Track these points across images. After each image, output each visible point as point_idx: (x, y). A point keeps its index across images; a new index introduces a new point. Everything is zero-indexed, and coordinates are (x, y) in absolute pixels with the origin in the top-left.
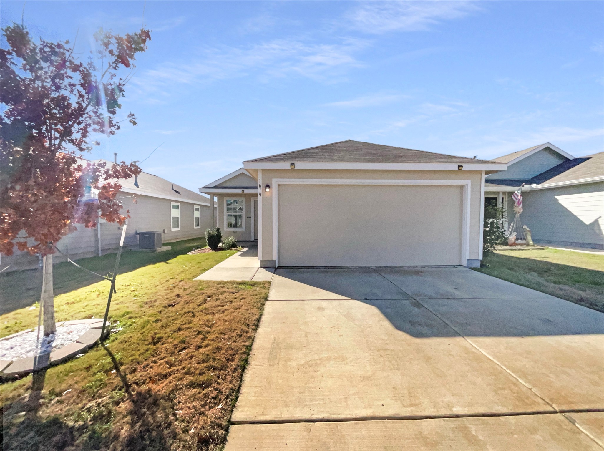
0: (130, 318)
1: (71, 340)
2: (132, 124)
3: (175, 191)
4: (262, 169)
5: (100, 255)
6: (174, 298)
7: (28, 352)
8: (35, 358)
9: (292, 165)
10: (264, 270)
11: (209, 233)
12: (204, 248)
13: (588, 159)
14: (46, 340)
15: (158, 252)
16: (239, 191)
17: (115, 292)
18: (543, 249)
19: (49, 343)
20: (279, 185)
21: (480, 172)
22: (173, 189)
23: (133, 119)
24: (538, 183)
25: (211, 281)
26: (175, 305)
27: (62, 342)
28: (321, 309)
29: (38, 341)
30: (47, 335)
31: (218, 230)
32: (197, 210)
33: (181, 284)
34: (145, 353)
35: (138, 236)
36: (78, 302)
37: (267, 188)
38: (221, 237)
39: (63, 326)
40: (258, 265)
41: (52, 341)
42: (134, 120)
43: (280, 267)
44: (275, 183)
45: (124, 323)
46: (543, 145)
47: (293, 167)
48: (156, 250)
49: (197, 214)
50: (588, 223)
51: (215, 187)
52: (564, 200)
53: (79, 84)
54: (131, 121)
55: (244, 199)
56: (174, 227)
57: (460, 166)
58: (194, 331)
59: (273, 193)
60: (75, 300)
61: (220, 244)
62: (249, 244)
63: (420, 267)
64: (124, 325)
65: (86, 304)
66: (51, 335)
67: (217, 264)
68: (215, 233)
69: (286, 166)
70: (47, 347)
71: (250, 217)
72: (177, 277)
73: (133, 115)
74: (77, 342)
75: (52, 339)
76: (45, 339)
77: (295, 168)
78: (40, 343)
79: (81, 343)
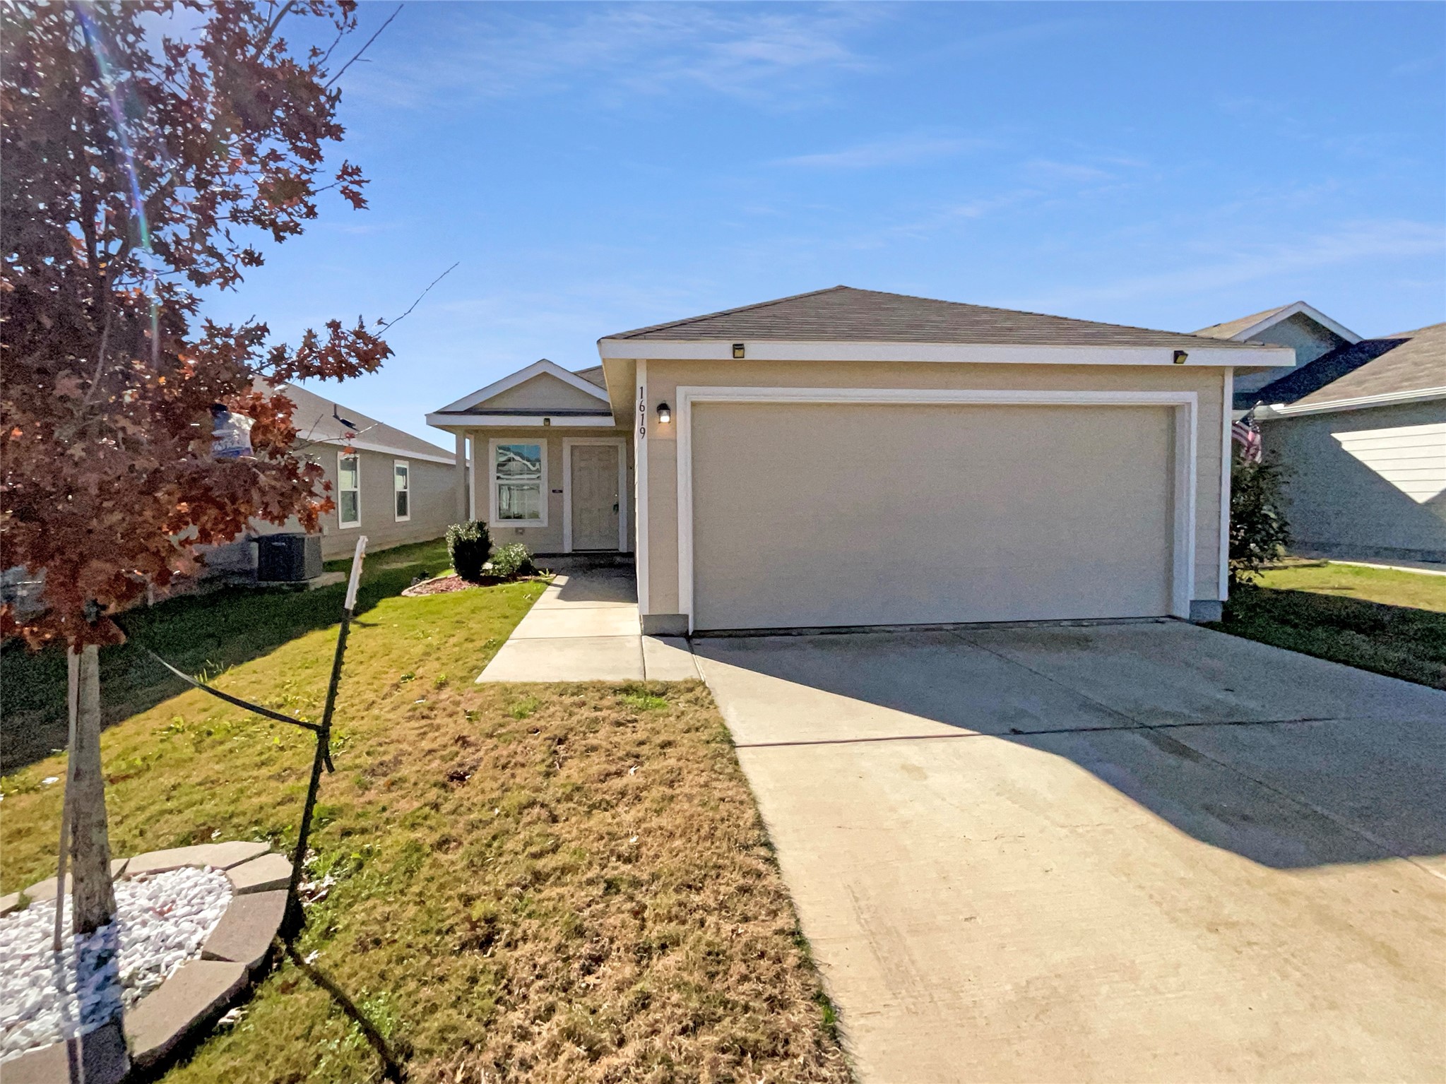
0: (347, 833)
1: (180, 946)
2: (350, 203)
3: (344, 422)
4: (648, 361)
5: (151, 603)
6: (455, 749)
7: (30, 1016)
8: (72, 1045)
9: (738, 347)
10: (658, 643)
11: (457, 535)
12: (441, 576)
13: (1402, 341)
14: (87, 951)
15: (312, 588)
16: (538, 421)
17: (331, 769)
18: (1318, 566)
19: (102, 961)
20: (694, 404)
21: (1220, 371)
22: (336, 416)
23: (352, 187)
24: (1288, 401)
25: (536, 684)
26: (466, 774)
27: (151, 958)
28: (915, 771)
29: (59, 960)
30: (85, 927)
31: (481, 526)
32: (402, 472)
33: (444, 695)
34: (469, 991)
35: (255, 545)
36: (139, 774)
37: (665, 412)
38: (490, 545)
39: (128, 879)
40: (636, 627)
41: (112, 953)
42: (355, 188)
43: (699, 634)
44: (683, 397)
45: (335, 856)
46: (1290, 307)
47: (738, 353)
48: (307, 585)
49: (399, 483)
50: (1421, 499)
51: (471, 411)
52: (1355, 443)
53: (198, 47)
54: (345, 192)
55: (543, 443)
56: (343, 521)
57: (1178, 355)
58: (591, 882)
59: (678, 425)
60: (131, 766)
61: (488, 566)
62: (562, 561)
63: (1069, 623)
64: (337, 864)
65: (168, 781)
66: (101, 930)
67: (515, 625)
68: (475, 535)
69: (720, 350)
70: (100, 988)
71: (561, 491)
72: (420, 672)
73: (357, 171)
74: (207, 957)
75: (111, 946)
76: (83, 946)
77: (745, 358)
78: (70, 967)
79: (220, 959)
